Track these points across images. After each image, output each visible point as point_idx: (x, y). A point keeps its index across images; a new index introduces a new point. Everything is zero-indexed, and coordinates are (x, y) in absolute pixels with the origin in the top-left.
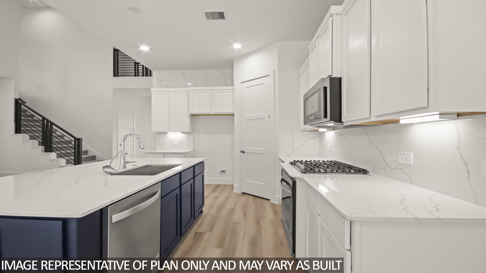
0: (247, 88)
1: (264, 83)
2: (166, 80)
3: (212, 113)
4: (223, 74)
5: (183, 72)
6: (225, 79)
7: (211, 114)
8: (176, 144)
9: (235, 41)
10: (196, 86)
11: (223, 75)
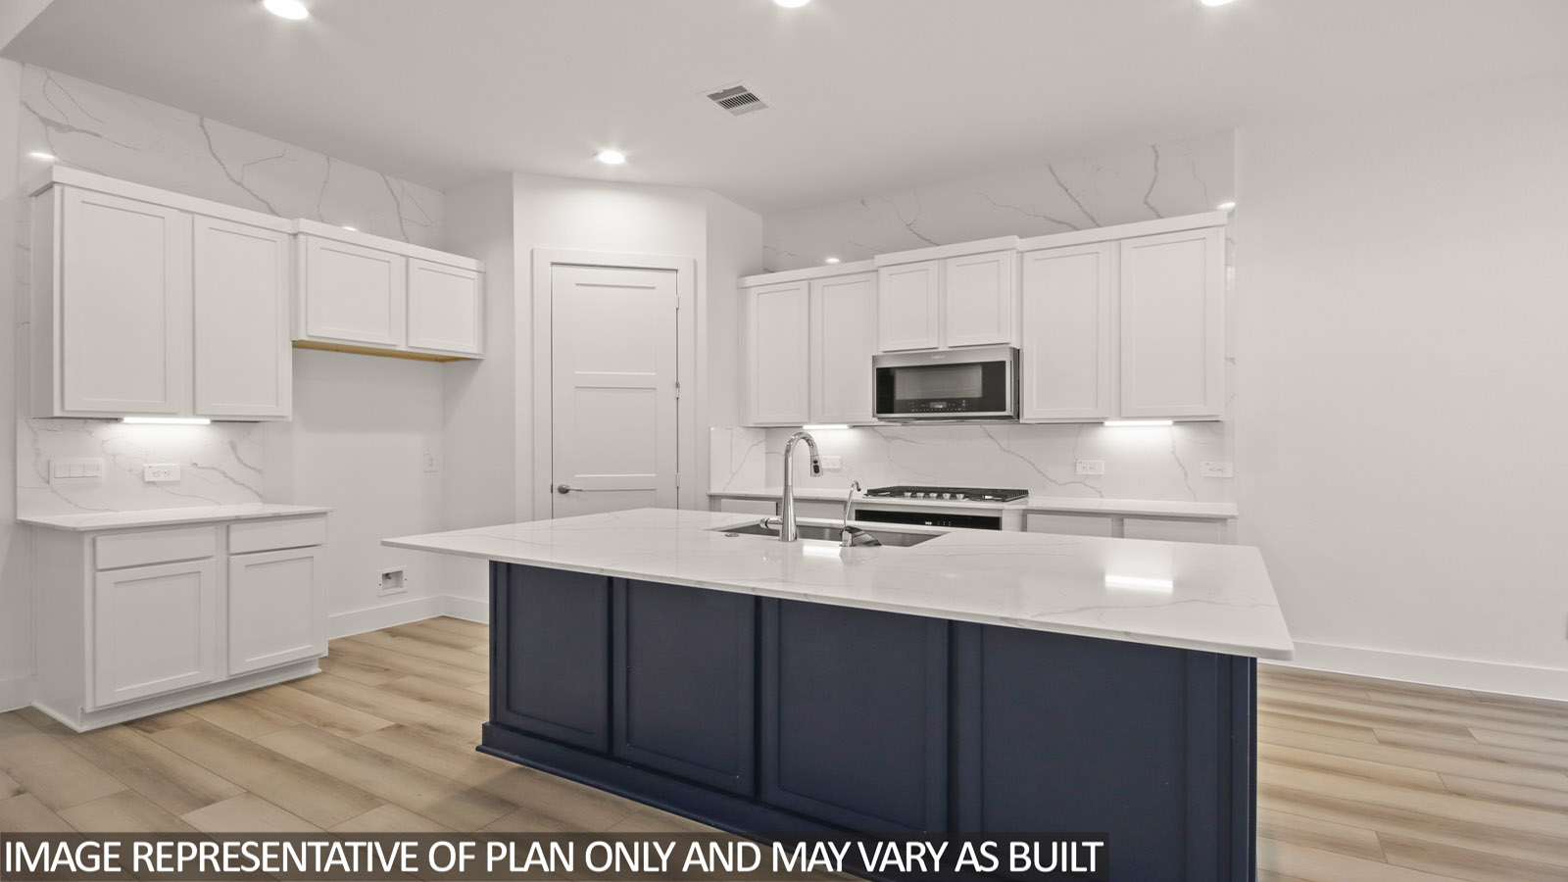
0: (577, 287)
1: (654, 288)
2: (97, 135)
3: (402, 348)
4: (394, 195)
5: (202, 126)
6: (400, 219)
7: (397, 349)
8: (162, 478)
9: (605, 142)
10: (273, 212)
11: (396, 199)
